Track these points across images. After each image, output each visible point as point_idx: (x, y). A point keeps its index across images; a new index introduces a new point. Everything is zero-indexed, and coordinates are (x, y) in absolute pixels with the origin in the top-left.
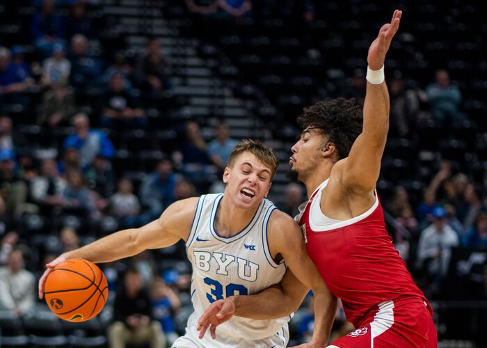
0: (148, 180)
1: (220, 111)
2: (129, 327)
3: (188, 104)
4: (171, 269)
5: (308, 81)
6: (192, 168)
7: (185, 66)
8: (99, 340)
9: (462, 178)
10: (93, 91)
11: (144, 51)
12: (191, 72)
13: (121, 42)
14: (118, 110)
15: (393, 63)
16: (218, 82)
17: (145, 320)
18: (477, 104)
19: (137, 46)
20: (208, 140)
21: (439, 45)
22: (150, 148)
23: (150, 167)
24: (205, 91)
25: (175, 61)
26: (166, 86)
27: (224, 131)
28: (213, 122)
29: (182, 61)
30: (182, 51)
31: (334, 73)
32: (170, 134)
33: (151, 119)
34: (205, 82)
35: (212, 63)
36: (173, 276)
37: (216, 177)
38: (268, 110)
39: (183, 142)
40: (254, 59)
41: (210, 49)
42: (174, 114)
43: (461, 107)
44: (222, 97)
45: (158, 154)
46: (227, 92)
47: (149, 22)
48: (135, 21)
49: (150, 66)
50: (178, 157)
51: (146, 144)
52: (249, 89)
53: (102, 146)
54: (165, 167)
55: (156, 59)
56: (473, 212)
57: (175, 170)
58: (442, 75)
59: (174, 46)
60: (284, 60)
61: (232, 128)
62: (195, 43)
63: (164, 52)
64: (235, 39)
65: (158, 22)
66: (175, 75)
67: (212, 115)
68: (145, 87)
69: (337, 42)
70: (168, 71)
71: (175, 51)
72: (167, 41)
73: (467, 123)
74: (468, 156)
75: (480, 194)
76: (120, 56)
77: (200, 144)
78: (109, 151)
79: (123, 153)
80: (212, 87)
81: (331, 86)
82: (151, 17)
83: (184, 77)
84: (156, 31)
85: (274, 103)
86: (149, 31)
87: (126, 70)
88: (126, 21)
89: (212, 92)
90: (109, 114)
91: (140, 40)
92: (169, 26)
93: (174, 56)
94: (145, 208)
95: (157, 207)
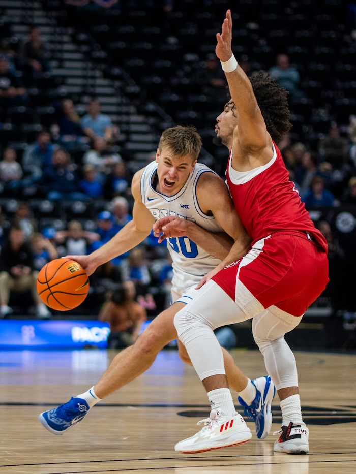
0: (30, 149)
1: (91, 90)
2: (13, 276)
3: (63, 84)
4: (49, 226)
5: (168, 64)
6: (67, 139)
7: (61, 51)
9: (300, 147)
11: (26, 38)
12: (66, 56)
13: (6, 30)
14: (3, 89)
15: (240, 48)
16: (90, 65)
17: (27, 270)
18: (313, 84)
19: (20, 34)
20: (82, 115)
21: (280, 33)
22: (31, 121)
23: (32, 138)
24: (79, 73)
25: (52, 46)
26: (45, 68)
27: (95, 106)
28: (86, 99)
29: (58, 47)
30: (58, 38)
31: (190, 57)
32: (50, 109)
33: (32, 97)
34: (79, 65)
35: (84, 48)
36: (51, 232)
37: (87, 146)
38: (133, 89)
39: (60, 117)
40: (121, 45)
41: (83, 36)
42: (52, 93)
43: (299, 86)
44: (93, 77)
45: (38, 127)
46: (98, 73)
47: (29, 13)
48: (18, 12)
50: (55, 129)
51: (28, 118)
52: (117, 71)
54: (44, 138)
55: (36, 45)
56: (310, 175)
57: (53, 141)
58: (283, 59)
59: (52, 34)
60: (148, 46)
61: (102, 104)
62: (70, 31)
63: (44, 38)
64: (104, 28)
65: (38, 13)
66: (52, 59)
67: (84, 93)
68: (27, 69)
69: (192, 30)
70: (47, 55)
71: (53, 38)
72: (47, 29)
73: (304, 100)
74: (306, 128)
75: (316, 161)
76: (5, 42)
77: (75, 118)
79: (8, 126)
80: (85, 69)
81: (187, 68)
82: (32, 9)
83: (61, 61)
84: (37, 21)
85: (138, 83)
86: (30, 20)
87: (11, 54)
88: (10, 12)
89: (85, 73)
91: (23, 28)
92: (47, 17)
93: (52, 42)
94: (26, 173)
95: (37, 173)
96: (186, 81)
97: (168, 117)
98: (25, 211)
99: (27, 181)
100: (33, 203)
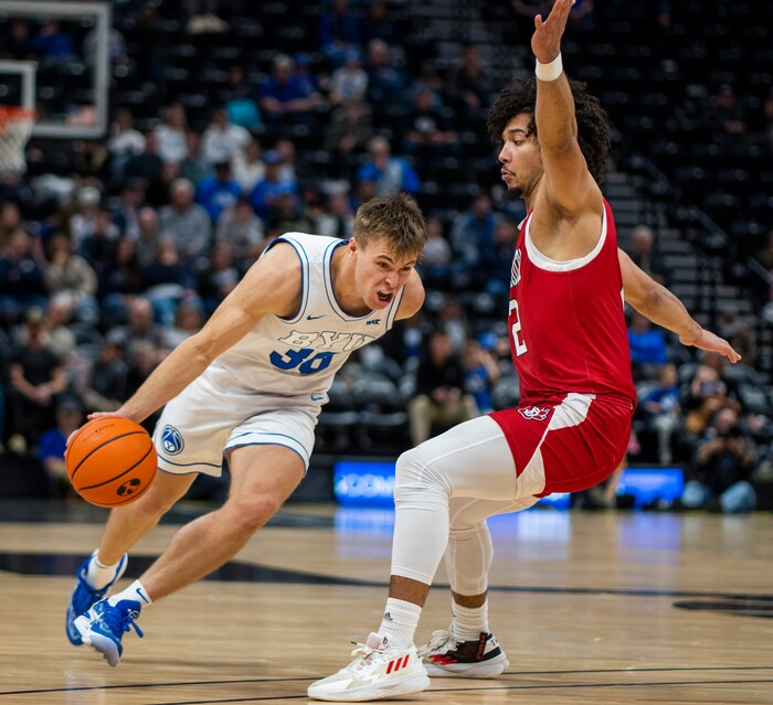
0: (461, 221)
2: (435, 403)
4: (488, 330)
5: (661, 99)
7: (509, 80)
8: (396, 419)
10: (395, 110)
13: (430, 50)
14: (425, 135)
17: (454, 394)
19: (450, 55)
22: (464, 180)
23: (465, 204)
25: (497, 73)
26: (485, 104)
29: (504, 74)
30: (505, 61)
31: (695, 90)
33: (466, 146)
36: (490, 339)
45: (473, 188)
47: (464, 25)
48: (447, 24)
49: (465, 80)
50: (498, 192)
51: (460, 176)
53: (405, 177)
54: (483, 205)
57: (495, 208)
59: (496, 55)
60: (633, 73)
65: (476, 25)
66: (495, 91)
68: (459, 105)
69: (698, 51)
70: (487, 85)
71: (498, 61)
72: (487, 49)
76: (428, 67)
78: (414, 184)
79: (431, 187)
81: (690, 105)
82: (468, 19)
84: (475, 36)
85: (619, 126)
86: (465, 36)
88: (438, 24)
90: (413, 139)
91: (453, 47)
92: (489, 30)
93: (497, 67)
94: (456, 255)
95: (471, 254)
96: (687, 124)
97: (661, 175)
98: (454, 309)
99: (457, 266)
100: (466, 298)
